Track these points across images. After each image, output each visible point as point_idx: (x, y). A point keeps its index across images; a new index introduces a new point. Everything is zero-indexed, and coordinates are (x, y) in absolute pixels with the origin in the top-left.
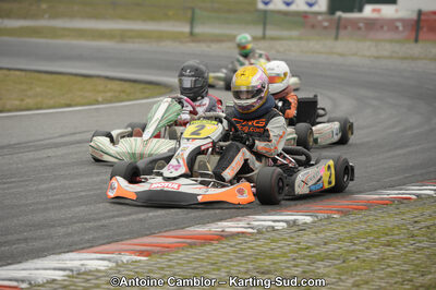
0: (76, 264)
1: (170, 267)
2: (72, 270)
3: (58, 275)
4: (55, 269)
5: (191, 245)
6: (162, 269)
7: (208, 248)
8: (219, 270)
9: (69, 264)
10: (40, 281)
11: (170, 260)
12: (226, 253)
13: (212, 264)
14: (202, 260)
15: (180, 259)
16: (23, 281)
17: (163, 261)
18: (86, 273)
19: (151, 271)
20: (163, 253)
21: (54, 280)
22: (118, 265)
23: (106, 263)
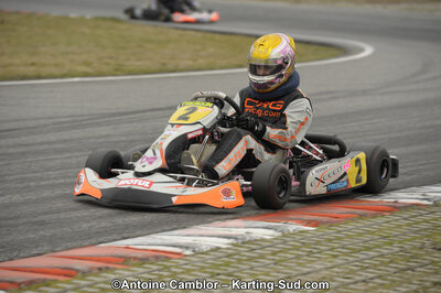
0: (242, 231)
1: (339, 238)
2: (236, 239)
3: (223, 243)
4: (219, 237)
5: (361, 216)
6: (330, 240)
7: (380, 220)
8: (391, 244)
9: (234, 232)
10: (204, 248)
11: (339, 232)
12: (399, 226)
13: (385, 238)
14: (373, 233)
15: (349, 230)
16: (187, 248)
17: (331, 232)
18: (250, 242)
19: (318, 243)
20: (331, 224)
21: (218, 248)
22: (284, 235)
23: (271, 232)
